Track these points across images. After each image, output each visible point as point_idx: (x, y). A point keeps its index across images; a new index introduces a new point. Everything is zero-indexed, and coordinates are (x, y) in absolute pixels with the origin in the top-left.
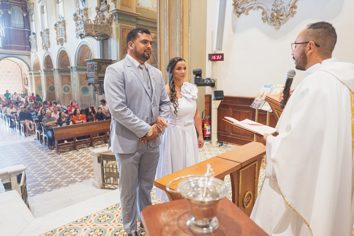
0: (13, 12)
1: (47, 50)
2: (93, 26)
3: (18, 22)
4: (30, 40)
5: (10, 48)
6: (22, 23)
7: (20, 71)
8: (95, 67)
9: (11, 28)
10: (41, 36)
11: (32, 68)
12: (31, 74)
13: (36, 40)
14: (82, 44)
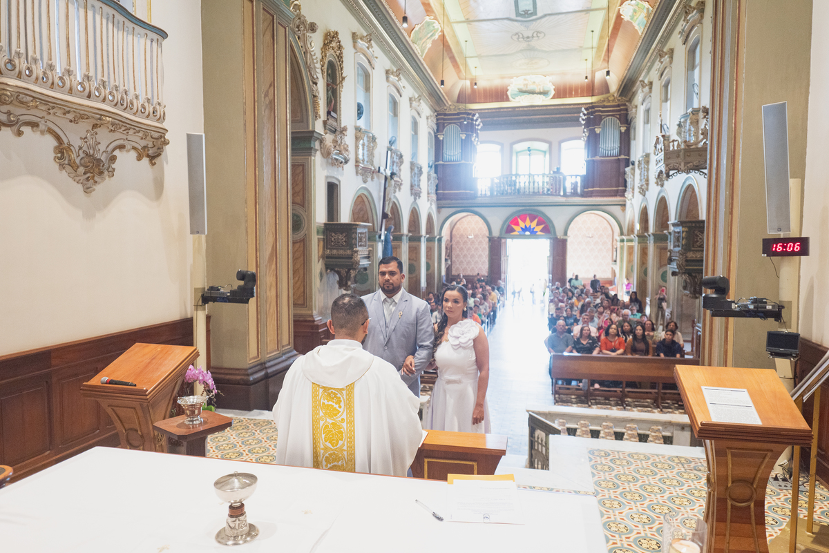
0: (603, 129)
1: (644, 196)
2: (681, 153)
3: (610, 145)
4: (626, 176)
5: (590, 194)
6: (617, 145)
7: (611, 233)
8: (683, 238)
9: (597, 158)
10: (639, 167)
11: (625, 231)
12: (622, 241)
13: (634, 176)
14: (687, 183)
